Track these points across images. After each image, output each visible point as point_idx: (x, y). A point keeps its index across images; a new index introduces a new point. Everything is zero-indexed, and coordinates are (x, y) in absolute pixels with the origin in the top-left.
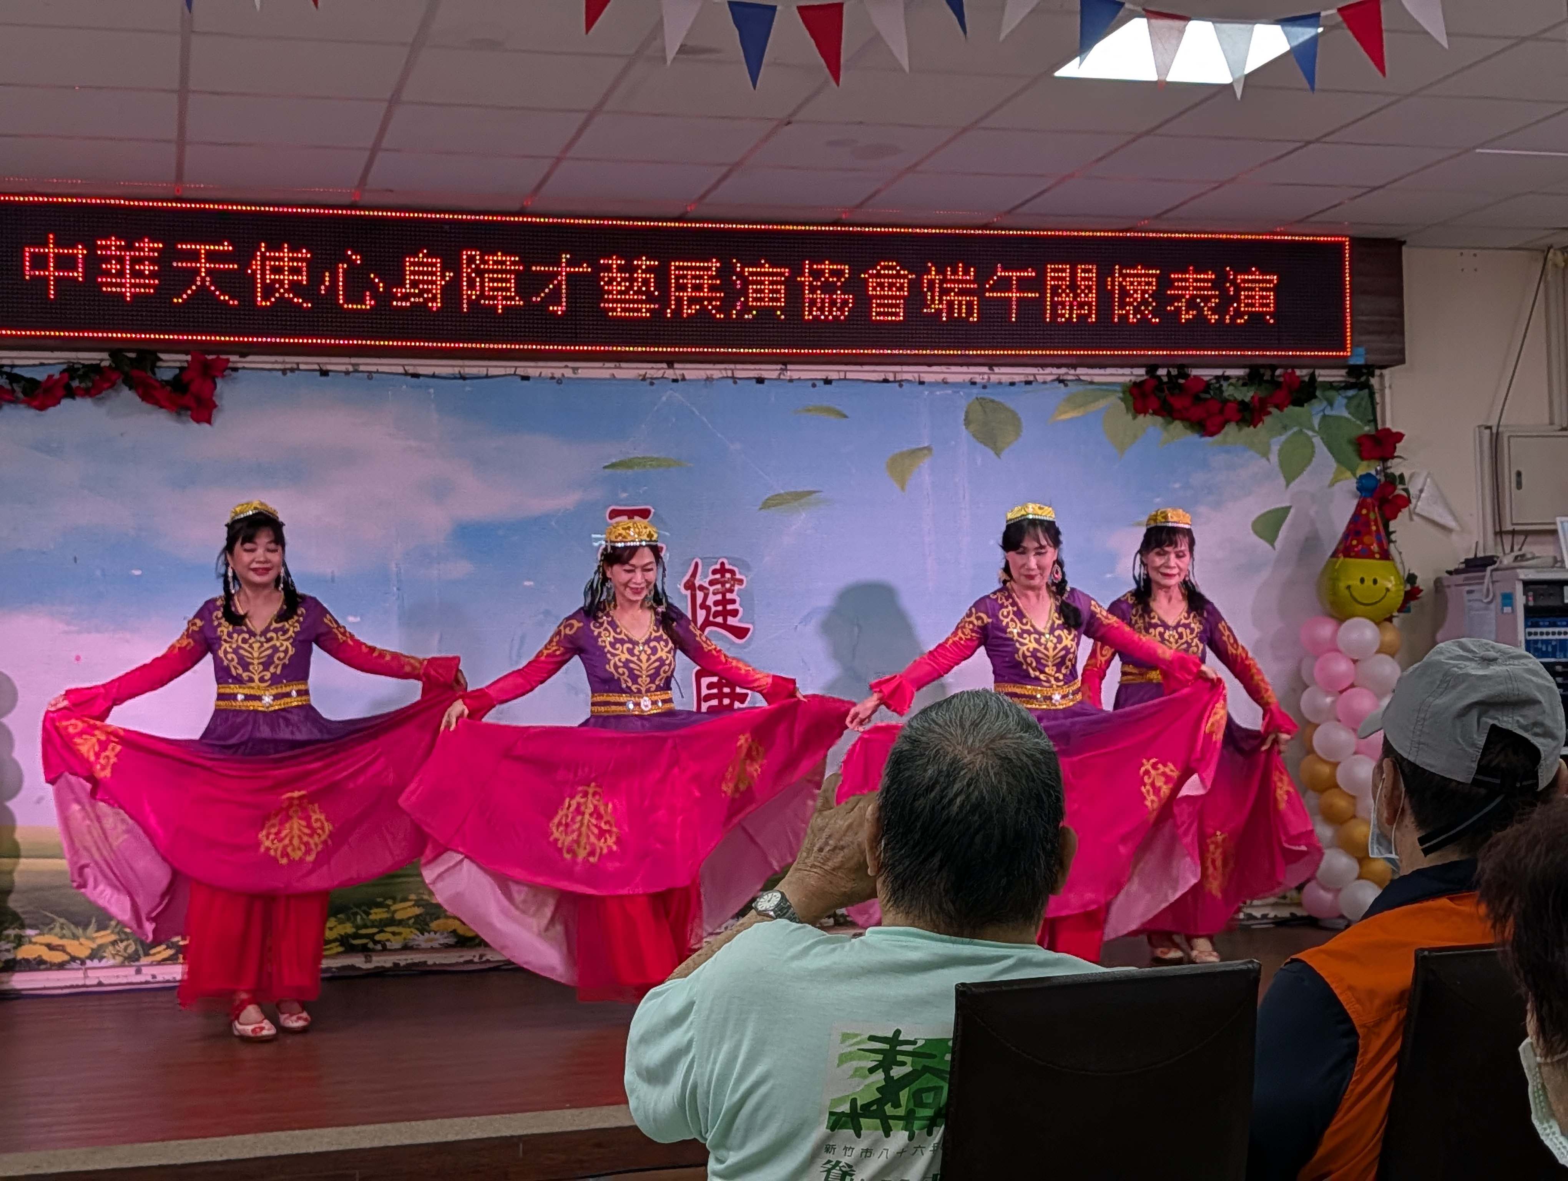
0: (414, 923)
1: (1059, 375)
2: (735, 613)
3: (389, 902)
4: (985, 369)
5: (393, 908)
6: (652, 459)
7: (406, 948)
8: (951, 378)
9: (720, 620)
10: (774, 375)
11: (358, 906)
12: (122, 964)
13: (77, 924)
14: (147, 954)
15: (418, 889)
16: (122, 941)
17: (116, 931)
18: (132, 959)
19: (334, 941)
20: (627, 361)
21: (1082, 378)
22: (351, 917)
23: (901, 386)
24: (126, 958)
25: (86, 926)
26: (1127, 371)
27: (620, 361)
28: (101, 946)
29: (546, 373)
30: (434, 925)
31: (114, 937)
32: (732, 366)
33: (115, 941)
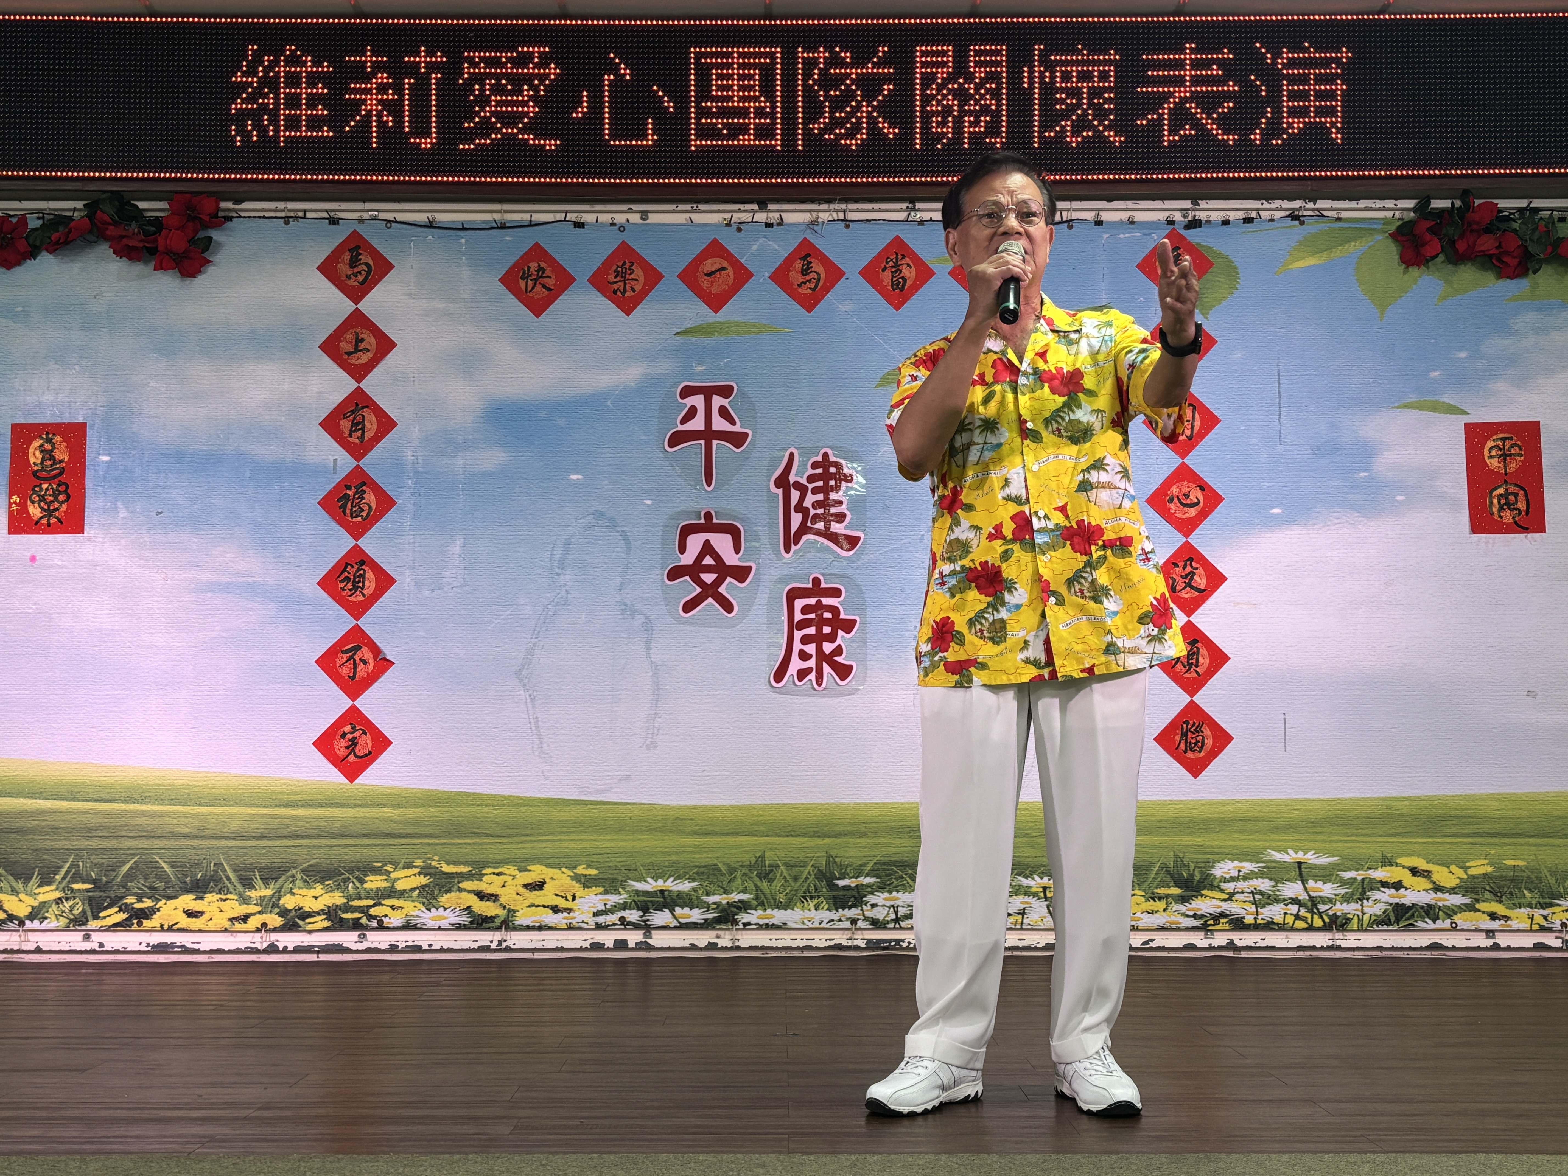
0: (419, 896)
1: (1294, 210)
2: (840, 517)
3: (389, 868)
4: (1187, 204)
5: (393, 875)
6: (737, 324)
7: (408, 927)
8: (1139, 217)
9: (820, 525)
10: (902, 216)
11: (351, 871)
12: (66, 929)
13: (17, 877)
14: (96, 917)
15: (426, 853)
16: (67, 899)
17: (62, 886)
18: (78, 922)
19: (318, 913)
20: (707, 201)
21: (1325, 213)
22: (341, 886)
23: (1070, 227)
24: (71, 920)
25: (27, 879)
26: (1389, 203)
27: (698, 202)
28: (43, 904)
29: (605, 218)
30: (444, 899)
31: (57, 894)
32: (843, 206)
33: (60, 899)
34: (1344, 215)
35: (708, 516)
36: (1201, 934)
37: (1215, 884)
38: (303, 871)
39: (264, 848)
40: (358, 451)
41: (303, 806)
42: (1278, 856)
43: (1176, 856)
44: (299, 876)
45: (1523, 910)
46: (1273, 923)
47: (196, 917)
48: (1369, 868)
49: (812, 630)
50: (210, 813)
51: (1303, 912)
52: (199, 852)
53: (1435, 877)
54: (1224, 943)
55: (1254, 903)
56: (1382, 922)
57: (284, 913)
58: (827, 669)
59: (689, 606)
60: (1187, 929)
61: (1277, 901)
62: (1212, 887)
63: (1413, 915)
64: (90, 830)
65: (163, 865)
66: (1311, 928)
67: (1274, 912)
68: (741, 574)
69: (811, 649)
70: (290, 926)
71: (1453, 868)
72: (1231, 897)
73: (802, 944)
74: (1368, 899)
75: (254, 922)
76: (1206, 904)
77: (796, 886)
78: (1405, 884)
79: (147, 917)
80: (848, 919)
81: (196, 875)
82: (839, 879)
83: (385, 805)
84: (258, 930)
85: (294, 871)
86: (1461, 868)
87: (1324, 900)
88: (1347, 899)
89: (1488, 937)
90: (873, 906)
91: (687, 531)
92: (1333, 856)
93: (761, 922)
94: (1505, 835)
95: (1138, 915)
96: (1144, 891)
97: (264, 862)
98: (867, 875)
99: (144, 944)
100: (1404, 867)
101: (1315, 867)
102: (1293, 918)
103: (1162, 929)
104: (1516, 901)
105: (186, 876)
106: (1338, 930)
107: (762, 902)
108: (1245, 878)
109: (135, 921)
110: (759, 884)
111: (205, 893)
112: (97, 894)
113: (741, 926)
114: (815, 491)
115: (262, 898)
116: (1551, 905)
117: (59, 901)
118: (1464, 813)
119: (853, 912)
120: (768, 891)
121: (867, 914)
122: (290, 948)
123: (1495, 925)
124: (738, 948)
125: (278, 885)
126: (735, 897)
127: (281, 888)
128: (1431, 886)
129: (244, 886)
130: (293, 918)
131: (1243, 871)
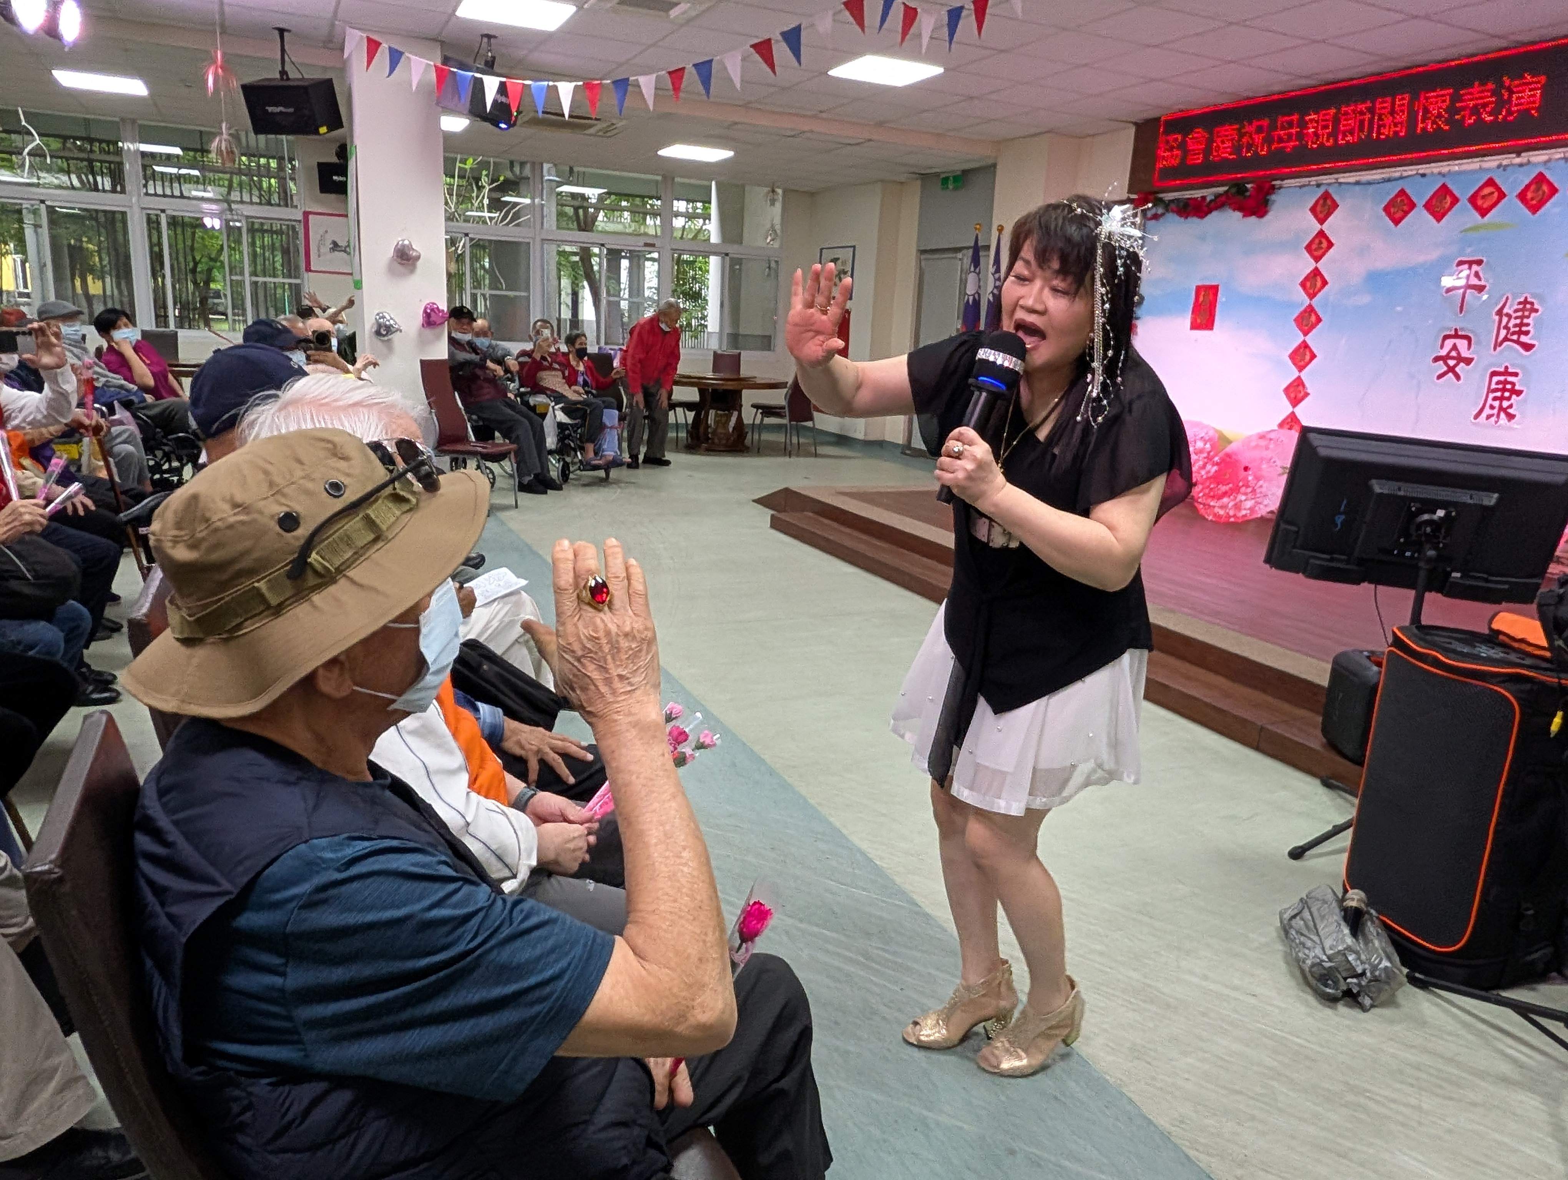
2: (1527, 333)
6: (1491, 224)
9: (1515, 337)
20: (1486, 156)
29: (1436, 171)
35: (1456, 330)
40: (1312, 296)
49: (1499, 394)
58: (1502, 415)
59: (1440, 377)
68: (1468, 361)
69: (1496, 404)
91: (1446, 337)
114: (1516, 318)
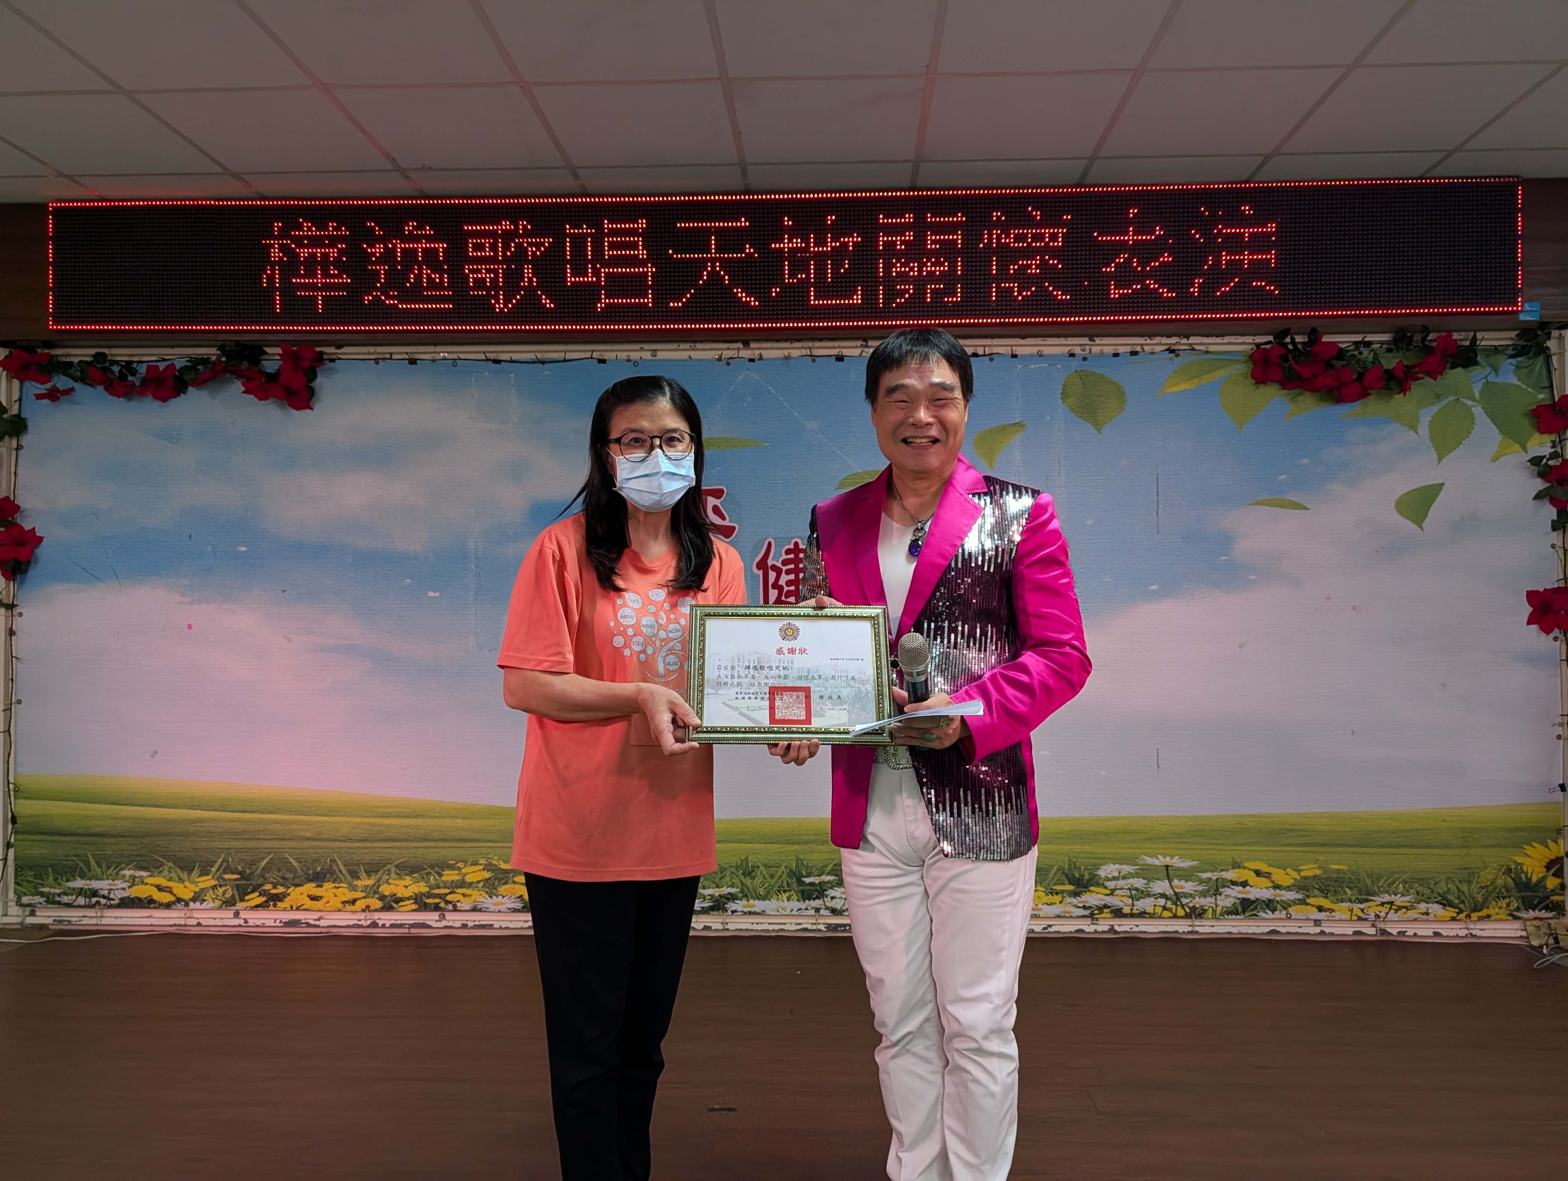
0: (483, 887)
1: (1171, 345)
3: (460, 865)
4: (1086, 341)
7: (475, 909)
8: (1046, 351)
9: (792, 599)
10: (856, 352)
11: (432, 867)
12: (220, 908)
13: (183, 869)
14: (242, 900)
15: (488, 854)
16: (220, 886)
17: (216, 877)
18: (229, 903)
19: (408, 899)
20: (702, 342)
21: (1196, 347)
22: (425, 877)
23: (991, 360)
24: (224, 902)
25: (191, 871)
26: (1249, 339)
27: (695, 342)
28: (203, 890)
29: (622, 355)
30: (502, 889)
31: (214, 882)
32: (810, 344)
33: (215, 886)
34: (1212, 348)
36: (1089, 921)
37: (1101, 882)
38: (397, 866)
39: (366, 848)
41: (395, 817)
42: (1149, 861)
43: (1070, 860)
44: (393, 870)
45: (1344, 904)
46: (1145, 913)
47: (317, 900)
48: (1222, 870)
50: (326, 822)
51: (1169, 904)
52: (318, 851)
53: (1274, 878)
54: (1106, 928)
55: (1131, 897)
56: (1232, 911)
57: (382, 898)
60: (1078, 917)
61: (1149, 895)
62: (1098, 885)
63: (1256, 908)
64: (237, 833)
65: (292, 860)
66: (1175, 916)
67: (1146, 904)
70: (388, 908)
71: (1289, 871)
72: (1112, 892)
73: (777, 927)
74: (1220, 895)
75: (361, 904)
76: (1093, 898)
77: (772, 882)
78: (1250, 882)
79: (280, 900)
80: (812, 908)
81: (316, 868)
82: (806, 877)
83: (457, 817)
84: (364, 911)
85: (389, 867)
86: (1295, 870)
87: (1186, 895)
88: (1204, 894)
89: (1316, 925)
90: (832, 898)
92: (1194, 860)
93: (746, 910)
94: (1331, 845)
95: (1040, 906)
96: (1045, 887)
97: (367, 858)
98: (828, 874)
99: (278, 921)
100: (1250, 870)
101: (1179, 869)
102: (1161, 909)
103: (1059, 916)
104: (1339, 897)
105: (309, 869)
106: (1196, 918)
107: (746, 895)
108: (1124, 878)
109: (271, 903)
110: (744, 880)
111: (323, 882)
112: (243, 882)
113: (730, 913)
114: (788, 572)
115: (366, 887)
116: (1367, 901)
117: (214, 887)
118: (1298, 827)
119: (817, 903)
120: (750, 886)
121: (828, 904)
122: (387, 925)
123: (1321, 916)
124: (728, 929)
125: (378, 877)
126: (725, 890)
127: (380, 879)
128: (1271, 885)
129: (352, 876)
130: (389, 902)
131: (1123, 873)
